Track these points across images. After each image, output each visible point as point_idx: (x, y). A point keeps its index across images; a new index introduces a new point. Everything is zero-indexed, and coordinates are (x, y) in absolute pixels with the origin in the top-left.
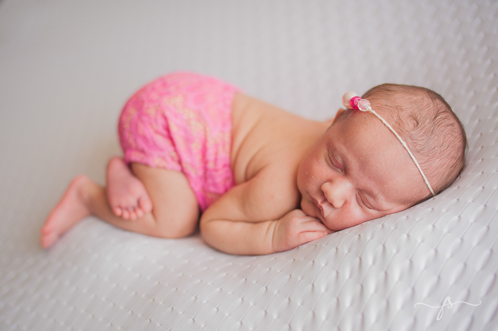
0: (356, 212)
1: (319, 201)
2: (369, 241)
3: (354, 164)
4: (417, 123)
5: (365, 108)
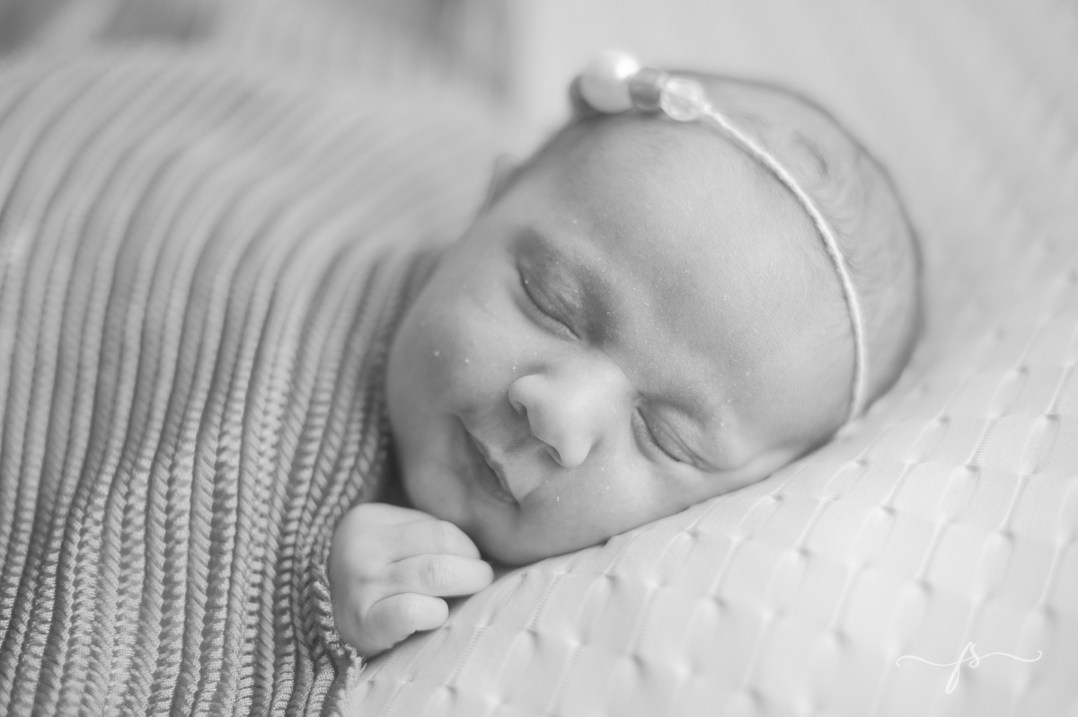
2: (655, 595)
4: (824, 166)
5: (687, 106)
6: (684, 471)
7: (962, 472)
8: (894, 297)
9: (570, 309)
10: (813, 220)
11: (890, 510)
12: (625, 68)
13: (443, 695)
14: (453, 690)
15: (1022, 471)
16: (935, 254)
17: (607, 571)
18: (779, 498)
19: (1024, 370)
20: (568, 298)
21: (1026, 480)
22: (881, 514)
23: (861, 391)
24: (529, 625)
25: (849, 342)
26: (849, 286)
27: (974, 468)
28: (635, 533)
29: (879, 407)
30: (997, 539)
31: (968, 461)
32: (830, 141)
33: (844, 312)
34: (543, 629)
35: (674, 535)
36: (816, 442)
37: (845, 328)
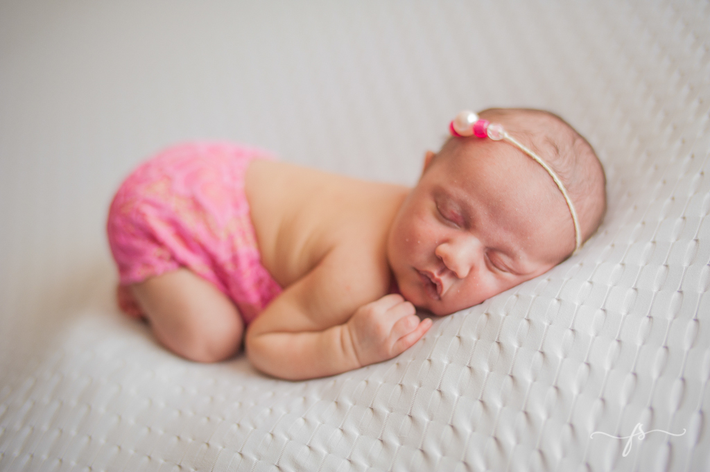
0: (487, 280)
1: (435, 272)
2: (504, 319)
3: (481, 213)
4: (557, 150)
5: (498, 134)
6: (508, 275)
7: (618, 266)
8: (591, 200)
9: (456, 216)
10: (552, 178)
11: (591, 282)
12: (472, 119)
13: (427, 363)
14: (430, 360)
15: (641, 264)
16: (610, 173)
17: (485, 312)
18: (549, 280)
19: (643, 223)
20: (455, 212)
21: (643, 268)
22: (588, 284)
23: (579, 239)
24: (457, 334)
25: (571, 221)
26: (569, 202)
27: (623, 264)
28: (494, 298)
29: (588, 243)
30: (632, 291)
31: (621, 261)
32: (561, 136)
33: (568, 210)
34: (462, 335)
35: (510, 296)
36: (566, 257)
37: (568, 215)
